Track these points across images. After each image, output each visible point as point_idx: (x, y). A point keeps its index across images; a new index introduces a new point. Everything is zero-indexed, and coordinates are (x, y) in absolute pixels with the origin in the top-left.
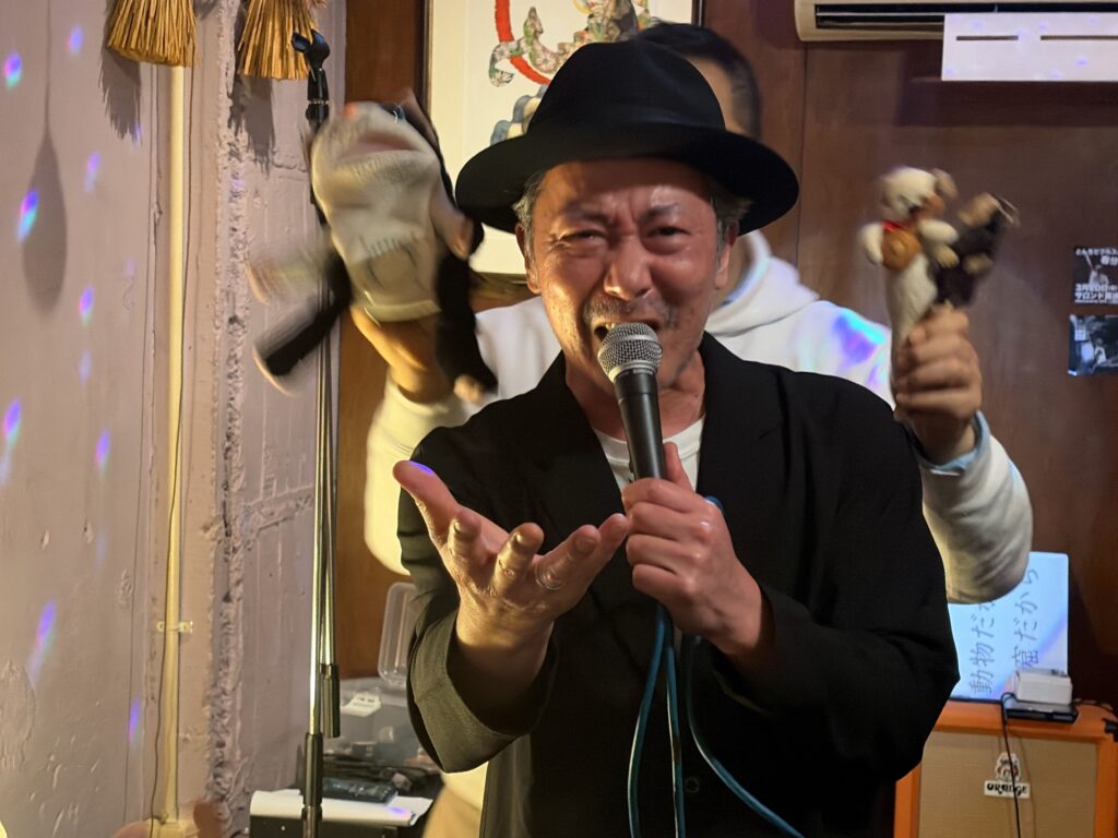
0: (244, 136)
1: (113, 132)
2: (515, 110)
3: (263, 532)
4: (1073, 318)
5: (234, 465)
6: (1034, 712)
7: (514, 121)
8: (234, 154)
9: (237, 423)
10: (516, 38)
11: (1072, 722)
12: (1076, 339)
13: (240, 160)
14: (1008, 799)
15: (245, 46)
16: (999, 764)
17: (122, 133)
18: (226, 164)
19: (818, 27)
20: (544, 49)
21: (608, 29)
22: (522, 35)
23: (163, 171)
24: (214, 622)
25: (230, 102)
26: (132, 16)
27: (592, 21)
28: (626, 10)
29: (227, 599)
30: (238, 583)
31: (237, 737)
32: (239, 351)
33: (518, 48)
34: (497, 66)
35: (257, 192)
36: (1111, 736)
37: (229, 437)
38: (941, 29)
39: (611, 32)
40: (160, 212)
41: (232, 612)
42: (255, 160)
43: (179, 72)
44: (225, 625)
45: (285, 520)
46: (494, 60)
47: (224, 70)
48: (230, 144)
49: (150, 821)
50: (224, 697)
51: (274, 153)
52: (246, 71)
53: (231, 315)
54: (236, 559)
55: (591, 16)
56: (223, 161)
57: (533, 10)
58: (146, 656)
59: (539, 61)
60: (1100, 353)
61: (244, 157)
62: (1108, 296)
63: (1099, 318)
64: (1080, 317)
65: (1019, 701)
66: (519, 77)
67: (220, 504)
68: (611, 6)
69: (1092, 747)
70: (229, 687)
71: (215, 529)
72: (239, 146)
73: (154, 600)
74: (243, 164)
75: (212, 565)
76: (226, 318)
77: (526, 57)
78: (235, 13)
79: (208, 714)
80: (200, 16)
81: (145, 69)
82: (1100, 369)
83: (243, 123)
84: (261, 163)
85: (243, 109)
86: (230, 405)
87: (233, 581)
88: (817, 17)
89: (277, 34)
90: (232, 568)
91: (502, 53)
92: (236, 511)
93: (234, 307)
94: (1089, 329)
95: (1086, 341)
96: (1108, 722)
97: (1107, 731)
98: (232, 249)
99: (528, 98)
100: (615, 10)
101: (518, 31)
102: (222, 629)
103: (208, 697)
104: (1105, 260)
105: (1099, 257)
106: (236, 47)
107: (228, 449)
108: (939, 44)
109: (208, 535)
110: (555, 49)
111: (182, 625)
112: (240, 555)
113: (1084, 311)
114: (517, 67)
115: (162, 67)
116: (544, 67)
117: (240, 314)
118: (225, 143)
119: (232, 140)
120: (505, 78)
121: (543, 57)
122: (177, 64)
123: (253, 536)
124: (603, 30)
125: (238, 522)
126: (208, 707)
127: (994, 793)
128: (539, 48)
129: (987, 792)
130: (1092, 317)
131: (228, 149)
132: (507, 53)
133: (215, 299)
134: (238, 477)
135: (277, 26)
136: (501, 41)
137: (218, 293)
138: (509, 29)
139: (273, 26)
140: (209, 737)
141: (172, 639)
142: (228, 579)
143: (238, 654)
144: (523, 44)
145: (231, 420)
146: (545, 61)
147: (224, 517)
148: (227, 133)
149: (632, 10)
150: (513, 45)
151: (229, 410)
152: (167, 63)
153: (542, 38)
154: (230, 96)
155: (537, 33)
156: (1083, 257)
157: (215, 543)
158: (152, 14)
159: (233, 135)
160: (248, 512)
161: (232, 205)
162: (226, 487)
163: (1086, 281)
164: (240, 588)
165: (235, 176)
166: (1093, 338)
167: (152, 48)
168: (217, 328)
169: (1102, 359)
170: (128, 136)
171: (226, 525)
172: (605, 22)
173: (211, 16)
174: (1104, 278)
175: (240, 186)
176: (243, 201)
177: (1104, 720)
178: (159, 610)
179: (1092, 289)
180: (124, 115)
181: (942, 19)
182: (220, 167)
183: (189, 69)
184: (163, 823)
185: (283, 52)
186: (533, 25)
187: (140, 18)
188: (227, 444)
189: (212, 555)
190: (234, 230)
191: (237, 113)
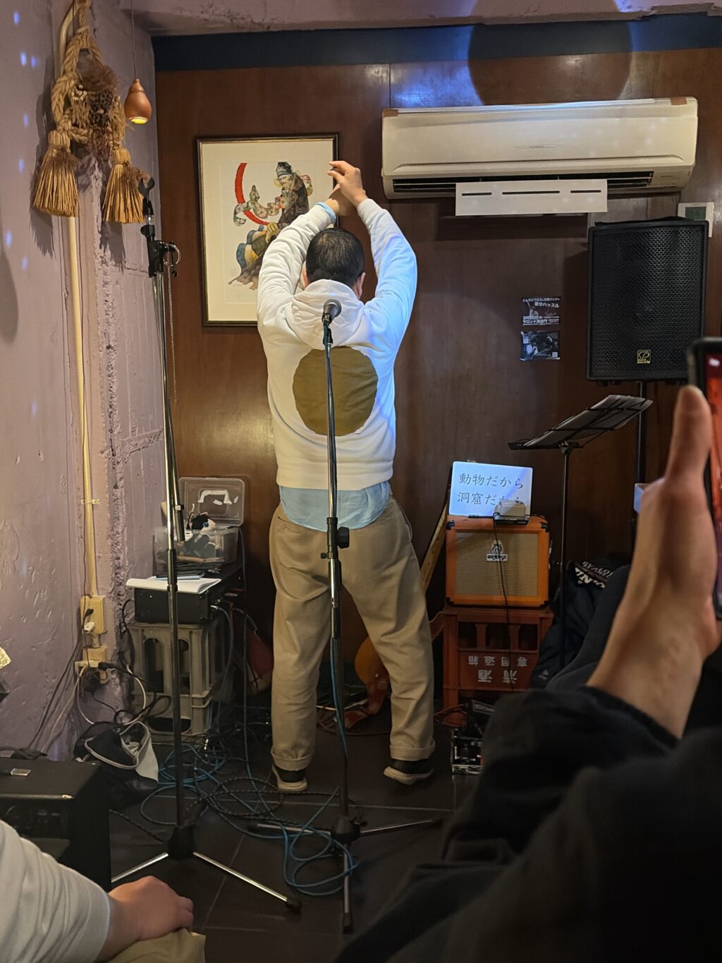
0: (108, 253)
1: (40, 252)
2: (248, 238)
3: (133, 454)
4: (522, 333)
5: (115, 420)
6: (508, 520)
7: (247, 244)
8: (104, 262)
9: (115, 399)
10: (246, 201)
11: (526, 524)
12: (524, 343)
13: (107, 266)
14: (497, 562)
15: (106, 207)
16: (493, 546)
17: (44, 252)
18: (100, 267)
19: (395, 191)
20: (261, 206)
21: (292, 195)
22: (249, 199)
23: (68, 272)
24: (109, 499)
25: (100, 235)
26: (45, 190)
27: (284, 191)
28: (301, 186)
29: (116, 487)
30: (121, 479)
31: (126, 554)
32: (113, 363)
33: (248, 206)
34: (237, 216)
35: (117, 282)
36: (544, 530)
37: (111, 407)
38: (454, 191)
39: (294, 197)
40: (68, 293)
41: (119, 495)
42: (115, 266)
43: (72, 219)
44: (115, 500)
45: (143, 448)
46: (235, 213)
47: (95, 218)
48: (101, 257)
49: (84, 597)
50: (118, 535)
51: (125, 262)
52: (107, 220)
53: (108, 345)
54: (118, 467)
55: (283, 189)
56: (98, 266)
57: (254, 187)
58: (76, 517)
59: (258, 213)
60: (535, 349)
61: (110, 263)
62: (538, 321)
63: (536, 333)
64: (525, 333)
65: (501, 516)
66: (249, 221)
67: (108, 439)
68: (293, 184)
69: (534, 536)
70: (120, 531)
71: (107, 452)
72: (106, 258)
73: (79, 489)
74: (109, 268)
75: (106, 470)
76: (105, 346)
77: (252, 211)
78: (100, 189)
79: (110, 544)
80: (81, 191)
81: (54, 218)
82: (535, 357)
83: (108, 246)
84: (119, 267)
85: (107, 239)
86: (111, 391)
87: (118, 478)
88: (394, 186)
89: (122, 200)
90: (117, 472)
91: (239, 209)
92: (117, 444)
93: (109, 341)
94: (530, 338)
95: (529, 344)
96: (543, 523)
97: (543, 528)
98: (106, 311)
99: (254, 231)
100: (295, 186)
101: (247, 198)
102: (114, 501)
103: (109, 535)
104: (536, 304)
105: (534, 302)
106: (101, 207)
107: (111, 412)
108: (455, 198)
109: (103, 455)
110: (266, 207)
111: (93, 500)
112: (121, 465)
113: (527, 329)
114: (247, 216)
115: (64, 218)
116: (261, 215)
117: (112, 345)
118: (98, 256)
119: (102, 255)
120: (242, 222)
121: (260, 210)
122: (70, 216)
123: (128, 455)
124: (290, 195)
125: (119, 449)
126: (110, 540)
127: (491, 559)
128: (258, 206)
129: (488, 560)
130: (531, 332)
131: (100, 260)
132: (242, 209)
133: (98, 336)
134: (117, 426)
135: (121, 195)
136: (239, 202)
137: (99, 333)
138: (243, 197)
139: (120, 196)
140: (111, 555)
141: (89, 508)
142: (116, 478)
143: (123, 514)
144: (250, 204)
145: (111, 398)
146: (262, 212)
147: (111, 446)
148: (100, 252)
149: (304, 186)
150: (245, 205)
151: (110, 393)
152: (65, 215)
153: (259, 201)
154: (100, 233)
155: (257, 199)
156: (526, 303)
157: (107, 459)
158: (55, 189)
159: (102, 252)
160: (123, 444)
161: (105, 288)
162: (111, 431)
163: (528, 315)
164: (122, 481)
165: (105, 274)
166: (532, 342)
167: (57, 206)
168: (101, 351)
169: (536, 352)
170: (48, 254)
171: (112, 450)
172: (290, 192)
173: (87, 191)
174: (536, 312)
175: (108, 279)
176: (110, 287)
177: (541, 523)
178: (82, 494)
179: (532, 318)
180: (45, 243)
181: (455, 186)
182: (97, 269)
183: (77, 218)
184: (91, 597)
185: (126, 209)
186: (254, 194)
187: (49, 191)
188: (110, 410)
189: (106, 465)
190: (106, 301)
191: (104, 242)
